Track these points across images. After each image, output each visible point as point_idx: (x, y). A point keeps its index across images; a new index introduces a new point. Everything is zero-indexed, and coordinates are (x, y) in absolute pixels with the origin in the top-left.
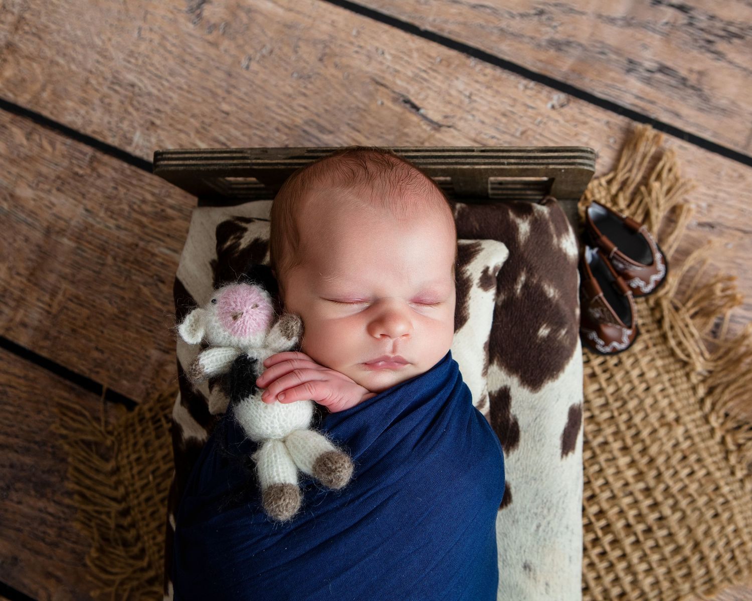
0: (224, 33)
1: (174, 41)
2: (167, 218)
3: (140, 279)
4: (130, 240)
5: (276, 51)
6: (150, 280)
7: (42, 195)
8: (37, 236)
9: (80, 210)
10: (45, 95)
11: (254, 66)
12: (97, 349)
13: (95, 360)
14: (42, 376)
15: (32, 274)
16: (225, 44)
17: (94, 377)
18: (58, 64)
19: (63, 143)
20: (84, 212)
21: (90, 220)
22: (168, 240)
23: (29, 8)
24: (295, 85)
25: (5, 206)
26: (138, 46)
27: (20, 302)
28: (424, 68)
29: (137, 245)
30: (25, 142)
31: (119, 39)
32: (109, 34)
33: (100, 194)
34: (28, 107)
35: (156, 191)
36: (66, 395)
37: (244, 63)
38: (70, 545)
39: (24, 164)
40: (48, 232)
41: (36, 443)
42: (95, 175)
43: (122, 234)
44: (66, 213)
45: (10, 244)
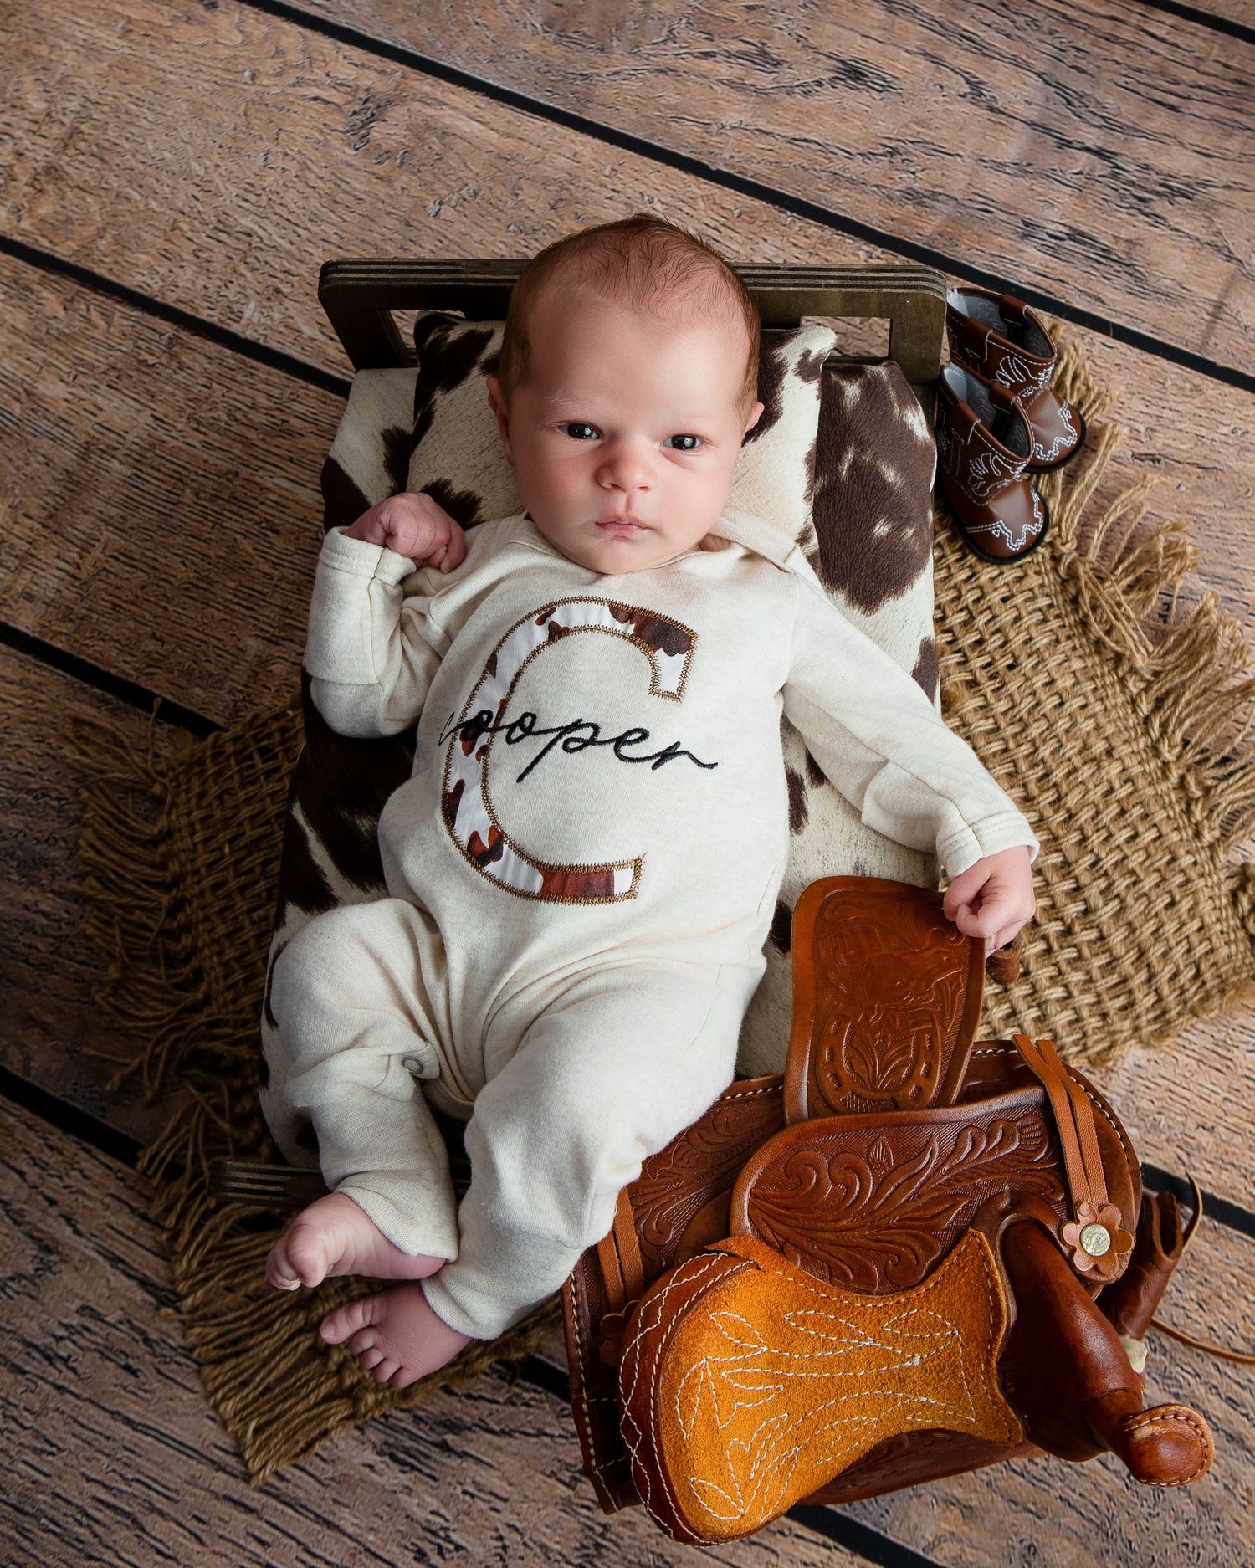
0: (402, 164)
1: (322, 173)
2: (290, 433)
3: (236, 526)
4: (225, 466)
5: (484, 191)
6: (255, 529)
7: (83, 394)
8: (66, 457)
9: (145, 418)
10: (102, 244)
11: (447, 213)
12: (153, 636)
13: (148, 654)
14: (53, 681)
15: (50, 517)
16: (404, 178)
17: (143, 682)
18: (128, 199)
19: (123, 317)
20: (150, 421)
21: (160, 433)
22: (290, 467)
23: (90, 117)
24: (511, 242)
25: (17, 409)
26: (262, 177)
27: (26, 559)
28: (713, 224)
29: (237, 474)
30: (61, 313)
31: (234, 167)
32: (216, 159)
33: (180, 395)
34: (72, 260)
35: (276, 392)
36: (92, 711)
37: (432, 208)
38: (74, 967)
39: (55, 346)
40: (86, 450)
41: (29, 792)
42: (174, 365)
43: (213, 457)
44: (120, 423)
45: (17, 468)
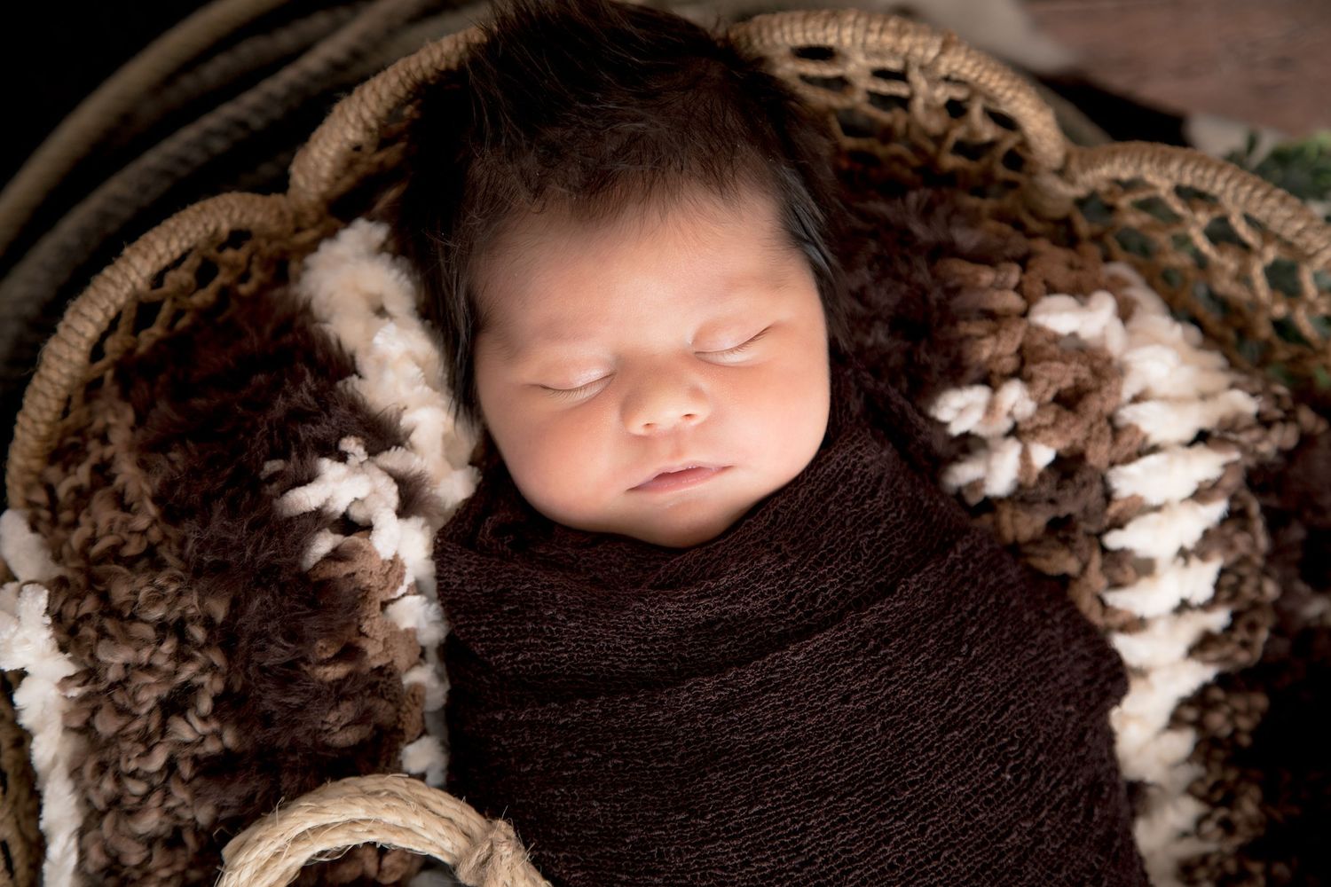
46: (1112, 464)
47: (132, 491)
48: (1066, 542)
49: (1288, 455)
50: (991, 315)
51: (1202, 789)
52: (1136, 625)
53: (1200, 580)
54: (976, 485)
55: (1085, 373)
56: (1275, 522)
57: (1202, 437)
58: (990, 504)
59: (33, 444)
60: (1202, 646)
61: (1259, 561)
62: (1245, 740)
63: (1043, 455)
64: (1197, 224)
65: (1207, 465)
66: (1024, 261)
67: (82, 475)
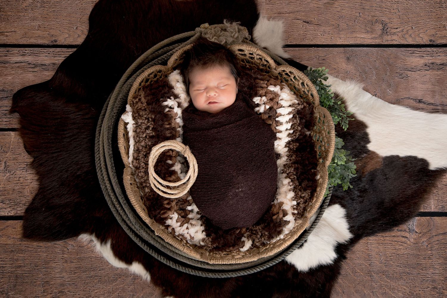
46: (277, 109)
47: (143, 101)
48: (270, 119)
49: (302, 109)
50: (262, 87)
51: (288, 156)
52: (280, 132)
53: (289, 126)
54: (259, 111)
55: (274, 96)
56: (301, 119)
57: (290, 106)
58: (261, 114)
59: (131, 96)
60: (289, 135)
61: (298, 124)
62: (295, 149)
63: (268, 107)
64: (292, 76)
65: (290, 109)
66: (268, 81)
67: (137, 100)
